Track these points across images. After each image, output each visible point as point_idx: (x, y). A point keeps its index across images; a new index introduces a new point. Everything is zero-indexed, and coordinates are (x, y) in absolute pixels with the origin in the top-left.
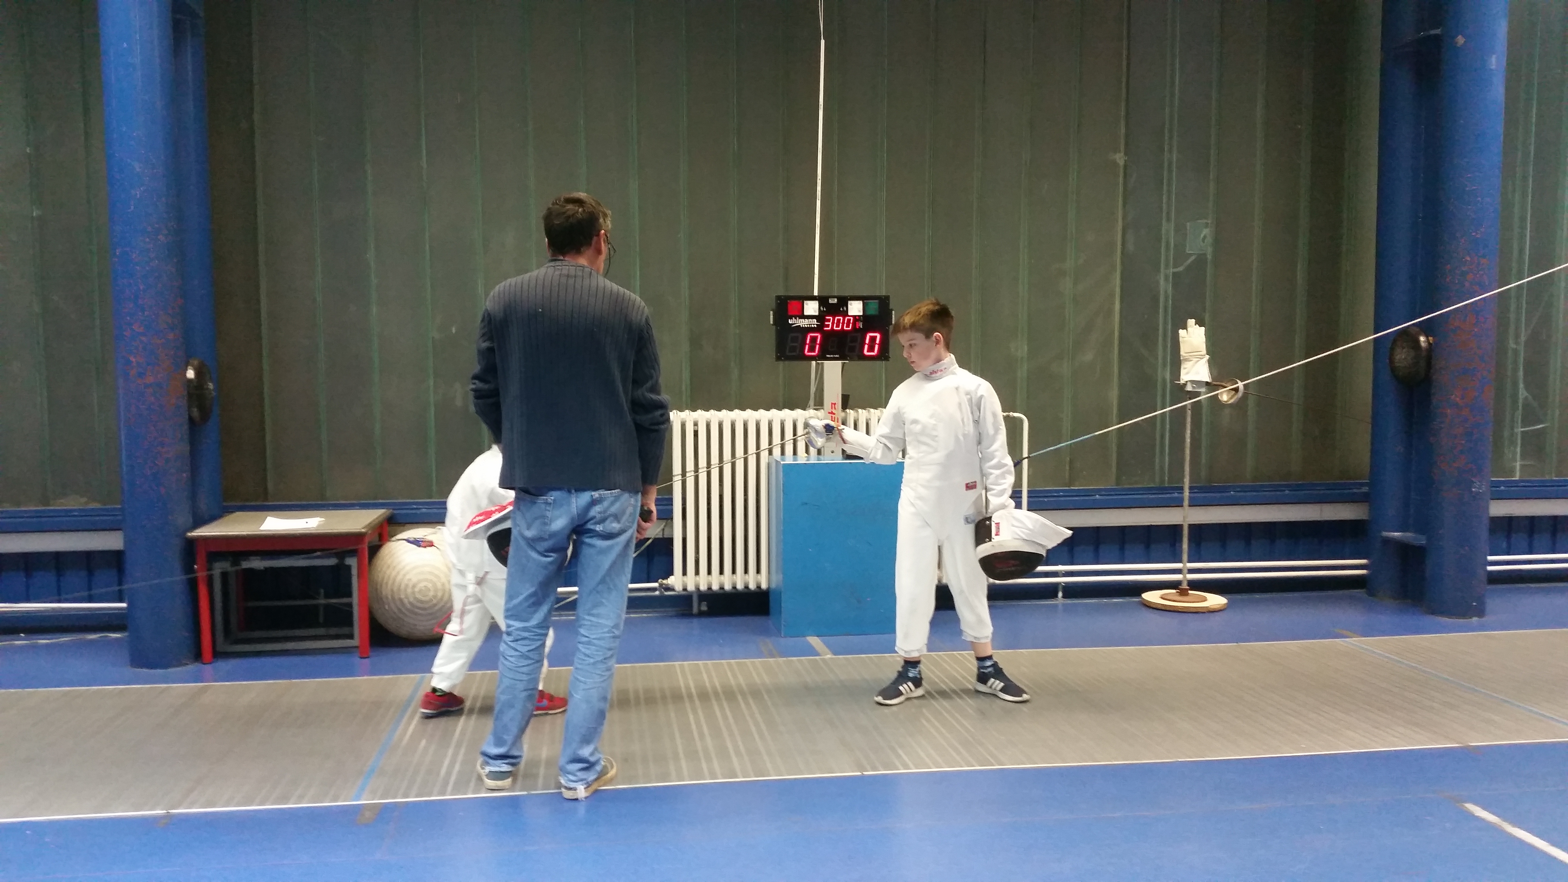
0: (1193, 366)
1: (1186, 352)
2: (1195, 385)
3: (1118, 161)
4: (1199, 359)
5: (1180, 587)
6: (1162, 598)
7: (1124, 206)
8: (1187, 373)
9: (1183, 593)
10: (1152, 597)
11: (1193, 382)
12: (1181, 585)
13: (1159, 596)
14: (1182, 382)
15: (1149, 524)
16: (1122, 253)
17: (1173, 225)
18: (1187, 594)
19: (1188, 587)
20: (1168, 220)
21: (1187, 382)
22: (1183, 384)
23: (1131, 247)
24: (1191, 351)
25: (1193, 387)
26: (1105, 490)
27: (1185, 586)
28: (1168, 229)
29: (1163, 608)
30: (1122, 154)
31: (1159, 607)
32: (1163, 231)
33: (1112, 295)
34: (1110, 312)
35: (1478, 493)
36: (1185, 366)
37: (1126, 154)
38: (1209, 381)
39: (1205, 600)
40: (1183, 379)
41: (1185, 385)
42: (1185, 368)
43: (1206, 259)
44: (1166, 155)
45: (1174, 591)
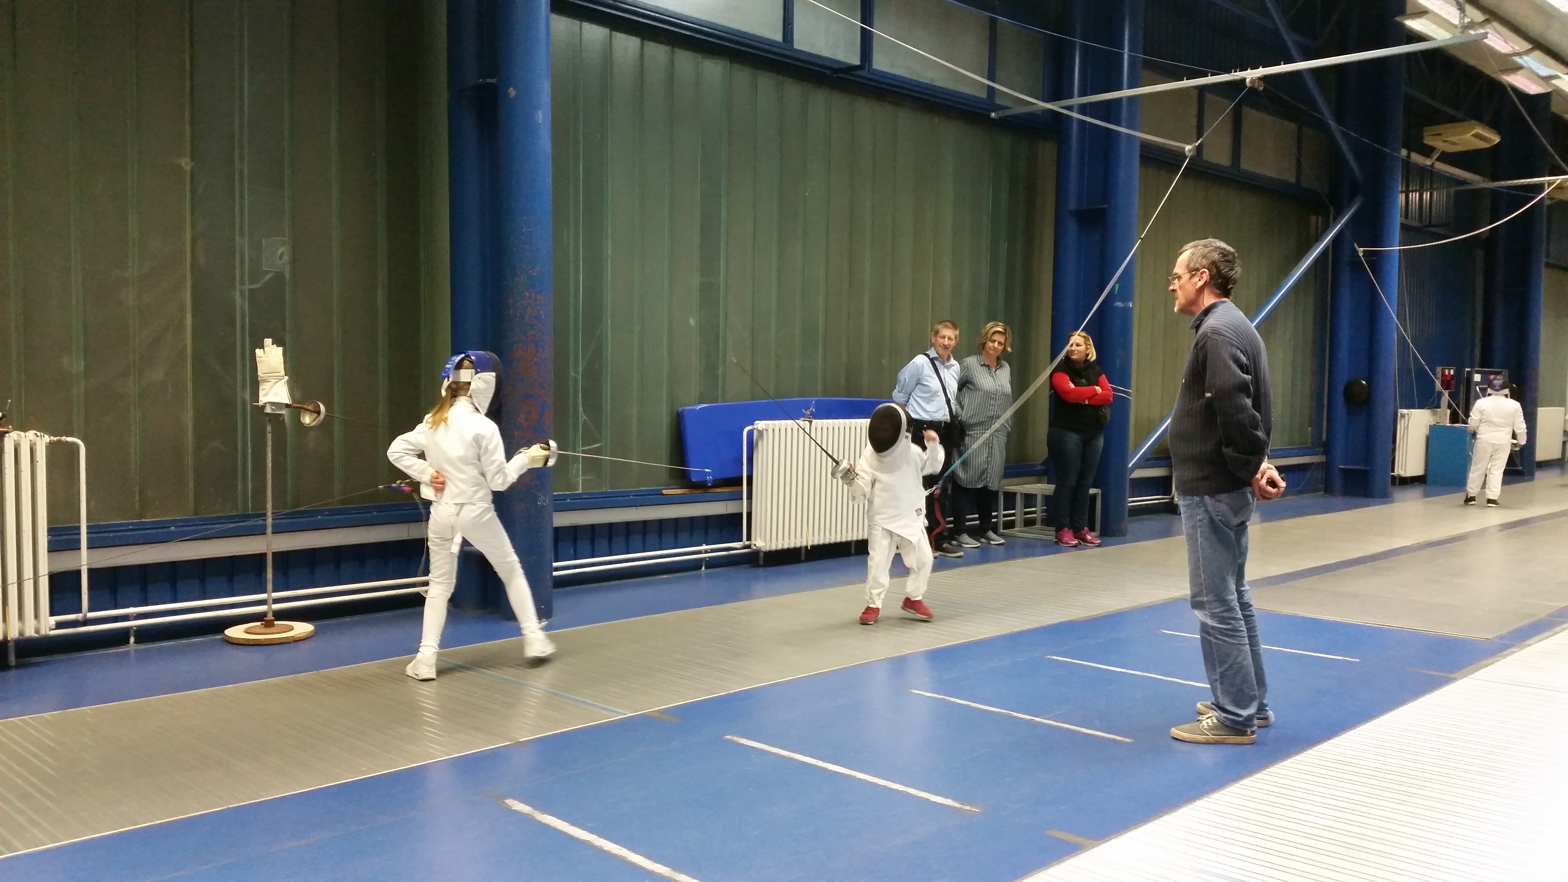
0: (272, 387)
1: (264, 372)
2: (273, 407)
3: (183, 165)
4: (276, 380)
5: (265, 618)
6: (247, 632)
7: (192, 213)
8: (266, 395)
9: (269, 624)
10: (235, 632)
11: (272, 404)
12: (266, 617)
13: (244, 630)
14: (260, 403)
15: (232, 555)
16: (192, 265)
17: (247, 238)
18: (273, 625)
19: (273, 618)
20: (242, 234)
21: (266, 403)
22: (262, 405)
23: (202, 260)
24: (269, 372)
25: (272, 409)
26: (181, 520)
27: (270, 617)
28: (242, 243)
29: (246, 643)
30: (188, 159)
31: (242, 642)
32: (237, 245)
33: (182, 308)
34: (181, 326)
35: (542, 507)
36: (264, 387)
37: (192, 160)
38: (289, 403)
39: (292, 629)
40: (261, 401)
41: (264, 407)
42: (263, 390)
43: (284, 278)
44: (237, 167)
45: (259, 623)
